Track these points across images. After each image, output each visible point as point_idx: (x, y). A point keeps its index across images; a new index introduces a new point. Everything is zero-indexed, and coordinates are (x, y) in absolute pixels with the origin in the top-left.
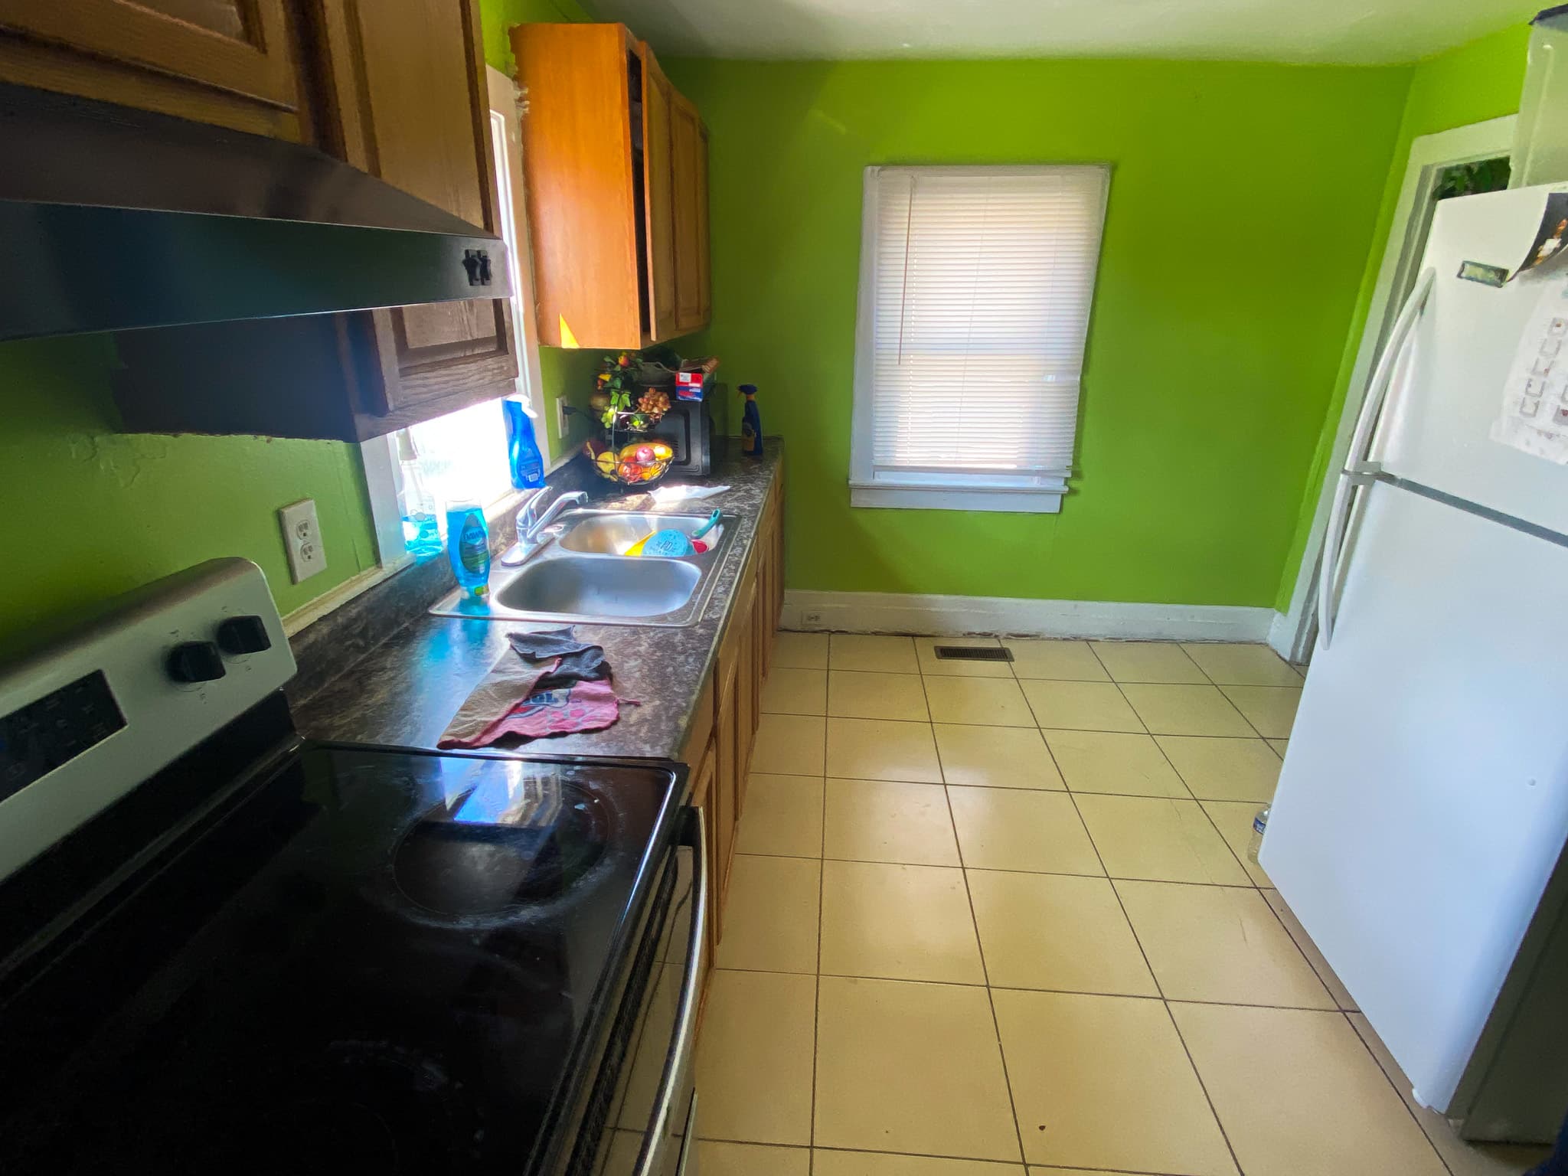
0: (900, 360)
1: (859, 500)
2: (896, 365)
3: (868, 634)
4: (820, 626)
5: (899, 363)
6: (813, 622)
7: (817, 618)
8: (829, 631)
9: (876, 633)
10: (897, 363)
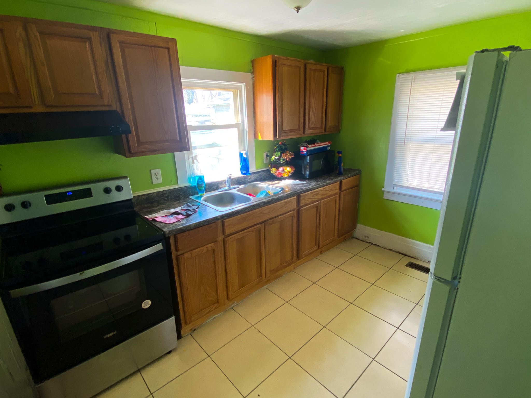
0: (404, 145)
1: (386, 196)
2: (403, 147)
3: (387, 249)
4: (369, 240)
5: (404, 146)
6: (366, 238)
7: (368, 237)
8: (372, 243)
9: (390, 250)
10: (403, 146)
